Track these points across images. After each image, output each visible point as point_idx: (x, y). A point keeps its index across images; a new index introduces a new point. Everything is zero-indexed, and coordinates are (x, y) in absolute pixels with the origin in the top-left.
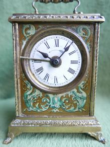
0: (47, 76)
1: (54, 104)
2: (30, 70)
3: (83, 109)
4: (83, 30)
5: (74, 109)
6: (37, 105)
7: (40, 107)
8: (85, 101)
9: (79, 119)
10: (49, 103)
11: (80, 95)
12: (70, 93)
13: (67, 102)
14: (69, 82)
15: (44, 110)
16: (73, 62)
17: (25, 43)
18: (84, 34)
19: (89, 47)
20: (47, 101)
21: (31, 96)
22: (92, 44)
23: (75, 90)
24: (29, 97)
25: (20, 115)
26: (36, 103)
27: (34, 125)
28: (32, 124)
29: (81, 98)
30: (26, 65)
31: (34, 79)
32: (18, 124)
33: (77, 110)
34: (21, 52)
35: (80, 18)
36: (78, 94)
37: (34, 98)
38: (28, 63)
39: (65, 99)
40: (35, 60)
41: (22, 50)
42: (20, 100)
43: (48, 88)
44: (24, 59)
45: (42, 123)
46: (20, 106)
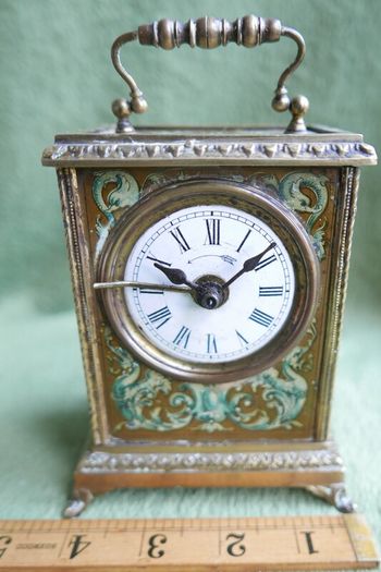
0: (184, 334)
1: (206, 410)
2: (129, 316)
3: (297, 423)
4: (301, 189)
5: (270, 422)
6: (155, 414)
7: (163, 418)
8: (302, 402)
9: (282, 450)
10: (193, 407)
11: (287, 385)
12: (255, 382)
13: (247, 403)
14: (252, 349)
15: (176, 425)
16: (265, 292)
17: (104, 232)
18: (304, 204)
19: (321, 244)
20: (184, 404)
21: (134, 390)
22: (330, 236)
23: (272, 372)
24: (129, 394)
25: (107, 441)
26: (152, 408)
27: (150, 467)
28: (142, 466)
29: (289, 394)
30: (115, 304)
31: (142, 343)
32: (100, 466)
33: (277, 424)
34: (96, 261)
35: (291, 153)
36: (280, 383)
37: (145, 395)
38: (118, 297)
39: (242, 396)
40: (142, 287)
41: (97, 253)
42: (102, 401)
43: (188, 368)
44: (105, 289)
45: (173, 463)
46: (104, 417)
